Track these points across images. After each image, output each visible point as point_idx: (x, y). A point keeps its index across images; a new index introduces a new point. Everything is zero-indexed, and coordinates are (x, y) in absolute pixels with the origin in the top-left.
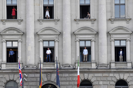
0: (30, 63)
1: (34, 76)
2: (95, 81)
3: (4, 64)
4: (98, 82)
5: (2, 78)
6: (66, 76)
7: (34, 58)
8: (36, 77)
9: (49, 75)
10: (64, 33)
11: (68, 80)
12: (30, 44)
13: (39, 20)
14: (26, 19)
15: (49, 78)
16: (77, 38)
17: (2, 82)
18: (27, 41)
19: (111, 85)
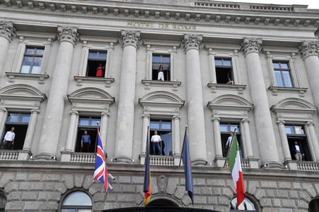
0: (123, 155)
1: (129, 181)
2: (263, 197)
3: (67, 153)
4: (270, 200)
5: (58, 181)
6: (200, 184)
7: (131, 145)
8: (133, 184)
9: (163, 180)
10: (191, 102)
11: (204, 192)
12: (124, 118)
13: (143, 82)
14: (120, 80)
15: (162, 187)
16: (216, 114)
17: (57, 191)
18: (119, 114)
19: (300, 208)
